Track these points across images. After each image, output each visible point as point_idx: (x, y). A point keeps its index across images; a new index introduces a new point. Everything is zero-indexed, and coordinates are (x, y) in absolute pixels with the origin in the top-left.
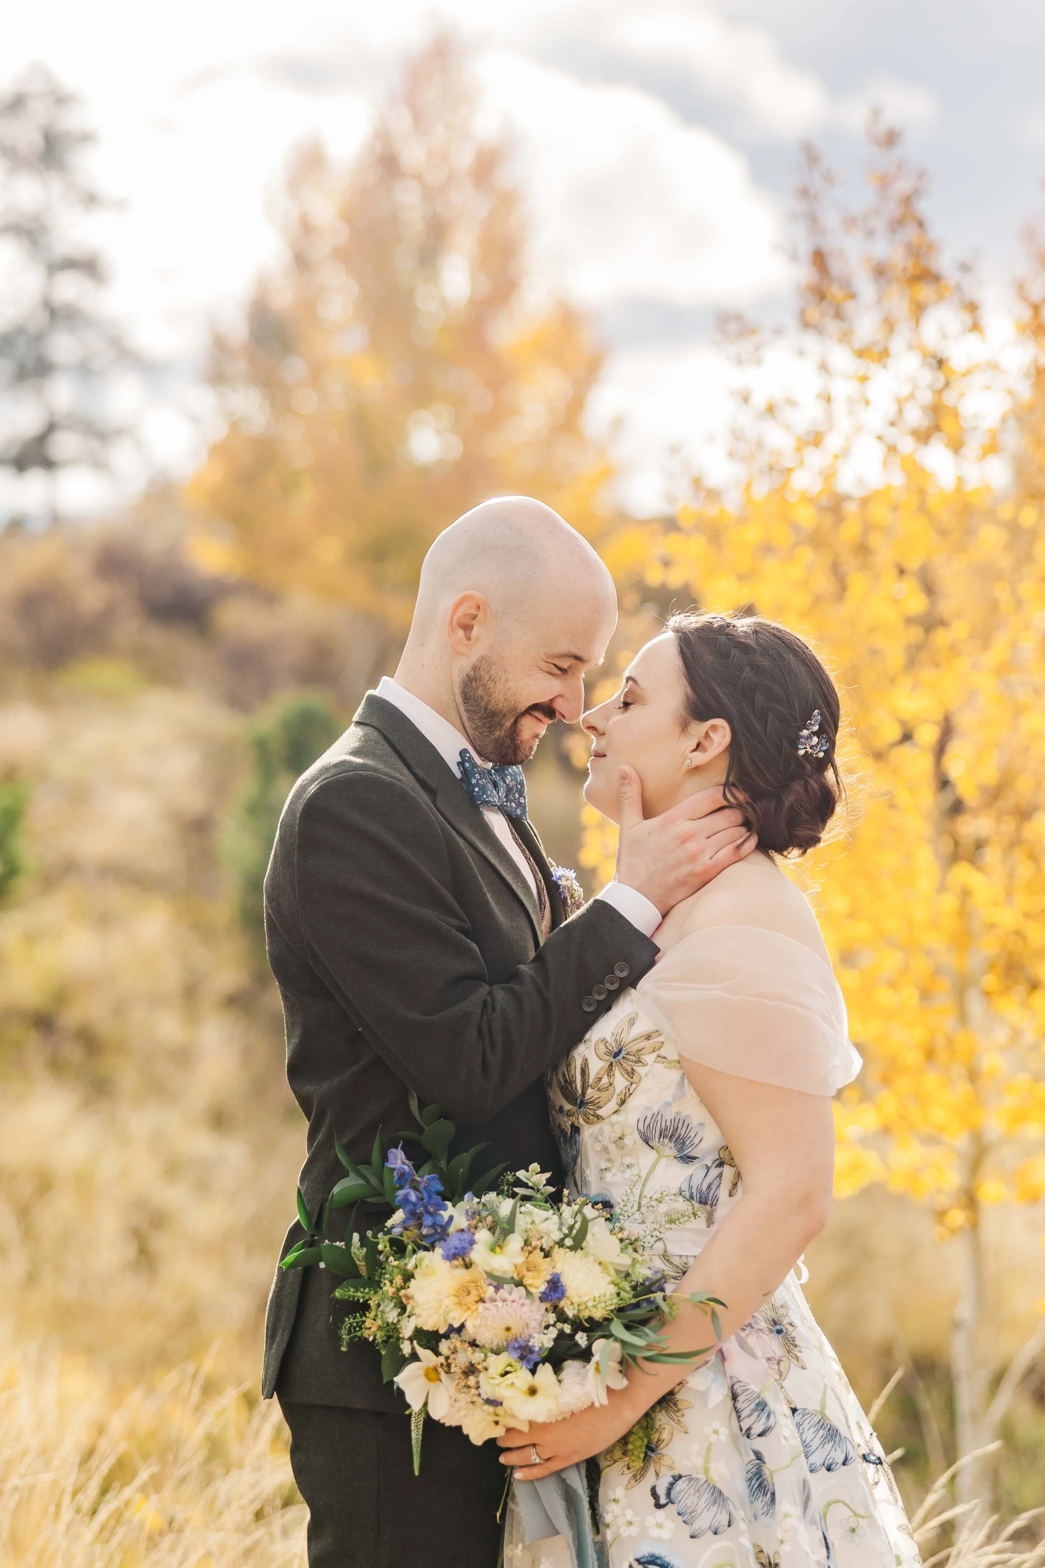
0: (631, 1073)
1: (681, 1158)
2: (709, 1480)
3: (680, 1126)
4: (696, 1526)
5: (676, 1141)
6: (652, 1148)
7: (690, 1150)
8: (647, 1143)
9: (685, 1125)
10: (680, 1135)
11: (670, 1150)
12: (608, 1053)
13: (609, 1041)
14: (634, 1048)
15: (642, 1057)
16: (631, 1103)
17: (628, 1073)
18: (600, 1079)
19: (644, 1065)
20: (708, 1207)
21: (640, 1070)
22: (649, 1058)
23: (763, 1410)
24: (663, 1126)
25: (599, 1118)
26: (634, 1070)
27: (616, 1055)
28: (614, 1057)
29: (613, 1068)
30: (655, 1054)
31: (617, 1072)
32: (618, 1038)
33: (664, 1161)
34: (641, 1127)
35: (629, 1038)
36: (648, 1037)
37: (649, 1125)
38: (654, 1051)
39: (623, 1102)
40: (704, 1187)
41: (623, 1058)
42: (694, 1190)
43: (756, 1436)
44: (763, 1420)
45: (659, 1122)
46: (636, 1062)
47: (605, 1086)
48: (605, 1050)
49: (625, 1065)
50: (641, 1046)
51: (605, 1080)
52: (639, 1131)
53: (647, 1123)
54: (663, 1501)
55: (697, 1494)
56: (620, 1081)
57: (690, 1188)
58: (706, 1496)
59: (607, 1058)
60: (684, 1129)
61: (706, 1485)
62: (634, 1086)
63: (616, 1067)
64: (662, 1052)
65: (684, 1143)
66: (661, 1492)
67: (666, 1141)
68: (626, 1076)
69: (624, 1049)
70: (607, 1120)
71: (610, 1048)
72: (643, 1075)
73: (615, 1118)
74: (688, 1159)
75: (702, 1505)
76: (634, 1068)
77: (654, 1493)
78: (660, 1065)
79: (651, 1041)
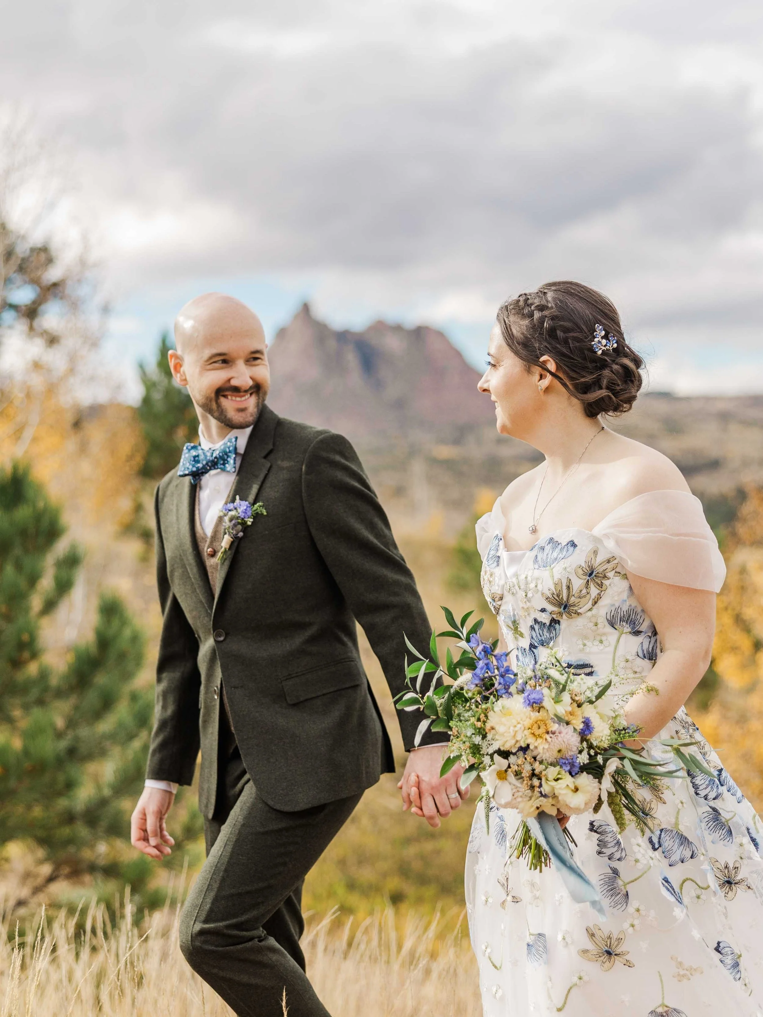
0: (601, 585)
1: (634, 632)
2: (679, 831)
3: (632, 613)
4: (673, 859)
5: (630, 622)
6: (616, 629)
7: (638, 627)
8: (613, 626)
9: (635, 612)
10: (632, 619)
11: (627, 628)
12: (585, 574)
13: (584, 566)
14: (601, 570)
15: (606, 574)
16: (600, 603)
17: (599, 585)
18: (581, 591)
19: (608, 579)
20: (653, 661)
21: (606, 582)
22: (611, 574)
23: (713, 784)
24: (622, 615)
25: (579, 614)
26: (602, 583)
27: (590, 575)
28: (589, 576)
29: (589, 583)
30: (614, 571)
31: (592, 585)
32: (590, 564)
33: (624, 635)
34: (608, 617)
35: (597, 562)
36: (609, 561)
37: (613, 616)
38: (613, 570)
39: (596, 603)
40: (650, 649)
41: (595, 576)
42: (645, 652)
43: (711, 799)
44: (715, 790)
45: (619, 613)
46: (603, 578)
47: (583, 595)
48: (582, 572)
49: (596, 580)
50: (604, 568)
51: (584, 591)
52: (608, 620)
53: (612, 614)
54: (657, 846)
55: (672, 840)
56: (594, 591)
57: (643, 651)
58: (677, 840)
59: (585, 577)
60: (634, 614)
61: (677, 834)
62: (603, 592)
63: (592, 583)
64: (617, 570)
65: (634, 623)
66: (655, 840)
67: (624, 624)
68: (598, 587)
69: (595, 570)
70: (584, 615)
71: (586, 571)
72: (608, 585)
73: (589, 614)
74: (637, 633)
75: (676, 846)
76: (603, 581)
77: (651, 841)
78: (617, 578)
79: (610, 564)
